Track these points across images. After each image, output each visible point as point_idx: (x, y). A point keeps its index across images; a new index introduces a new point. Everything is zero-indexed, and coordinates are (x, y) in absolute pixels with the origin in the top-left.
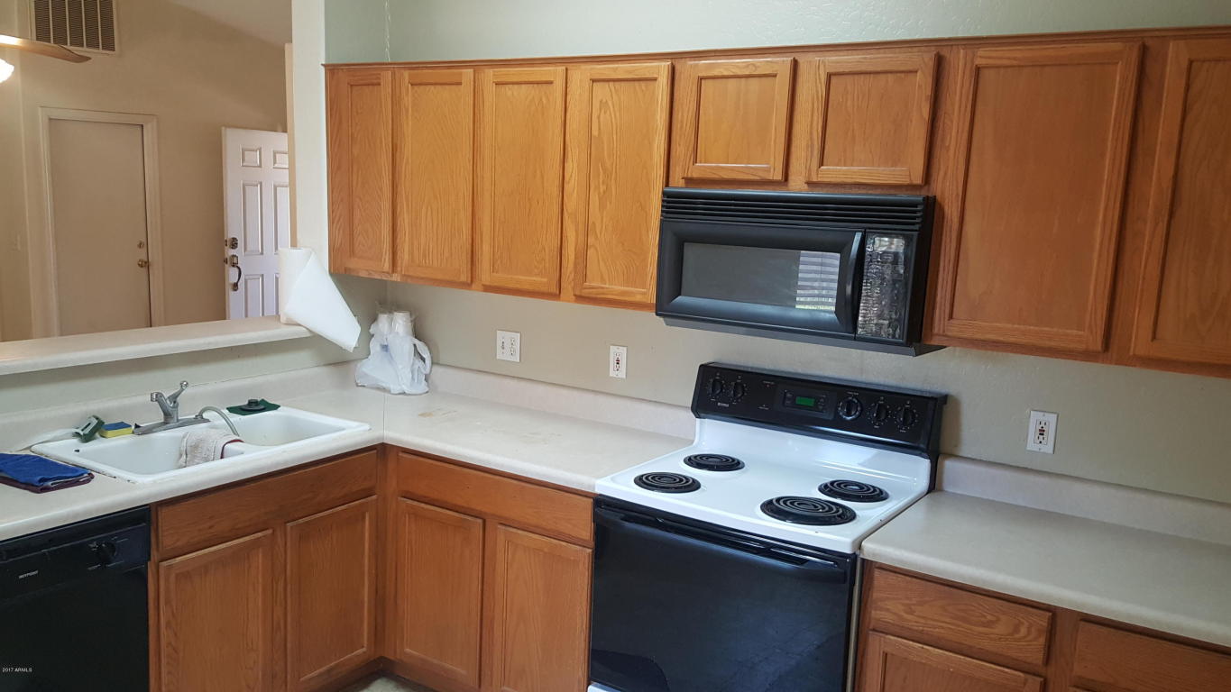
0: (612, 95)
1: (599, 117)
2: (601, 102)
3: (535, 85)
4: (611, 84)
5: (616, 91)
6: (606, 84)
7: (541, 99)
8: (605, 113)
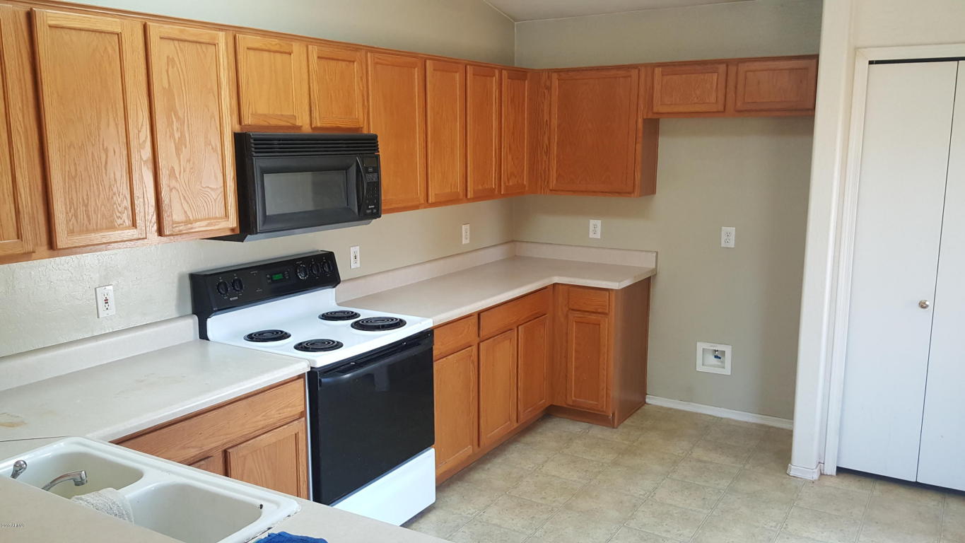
0: (177, 53)
1: (167, 71)
2: (168, 57)
3: (97, 34)
4: (176, 42)
5: (181, 49)
6: (171, 42)
7: (106, 48)
8: (173, 67)
